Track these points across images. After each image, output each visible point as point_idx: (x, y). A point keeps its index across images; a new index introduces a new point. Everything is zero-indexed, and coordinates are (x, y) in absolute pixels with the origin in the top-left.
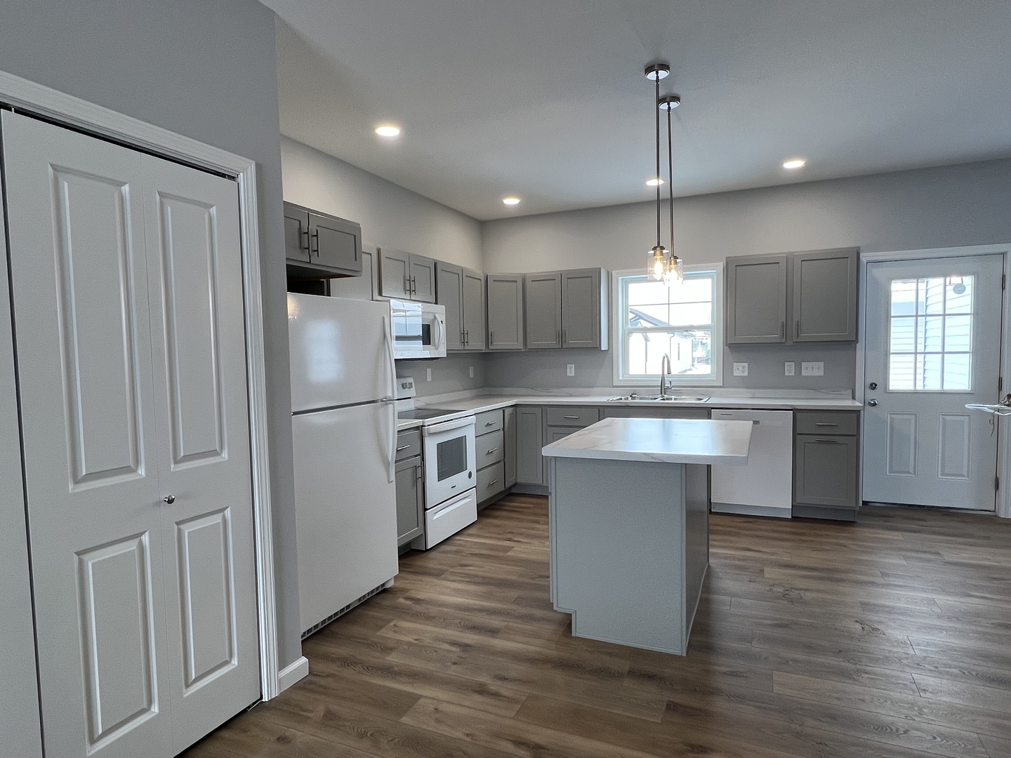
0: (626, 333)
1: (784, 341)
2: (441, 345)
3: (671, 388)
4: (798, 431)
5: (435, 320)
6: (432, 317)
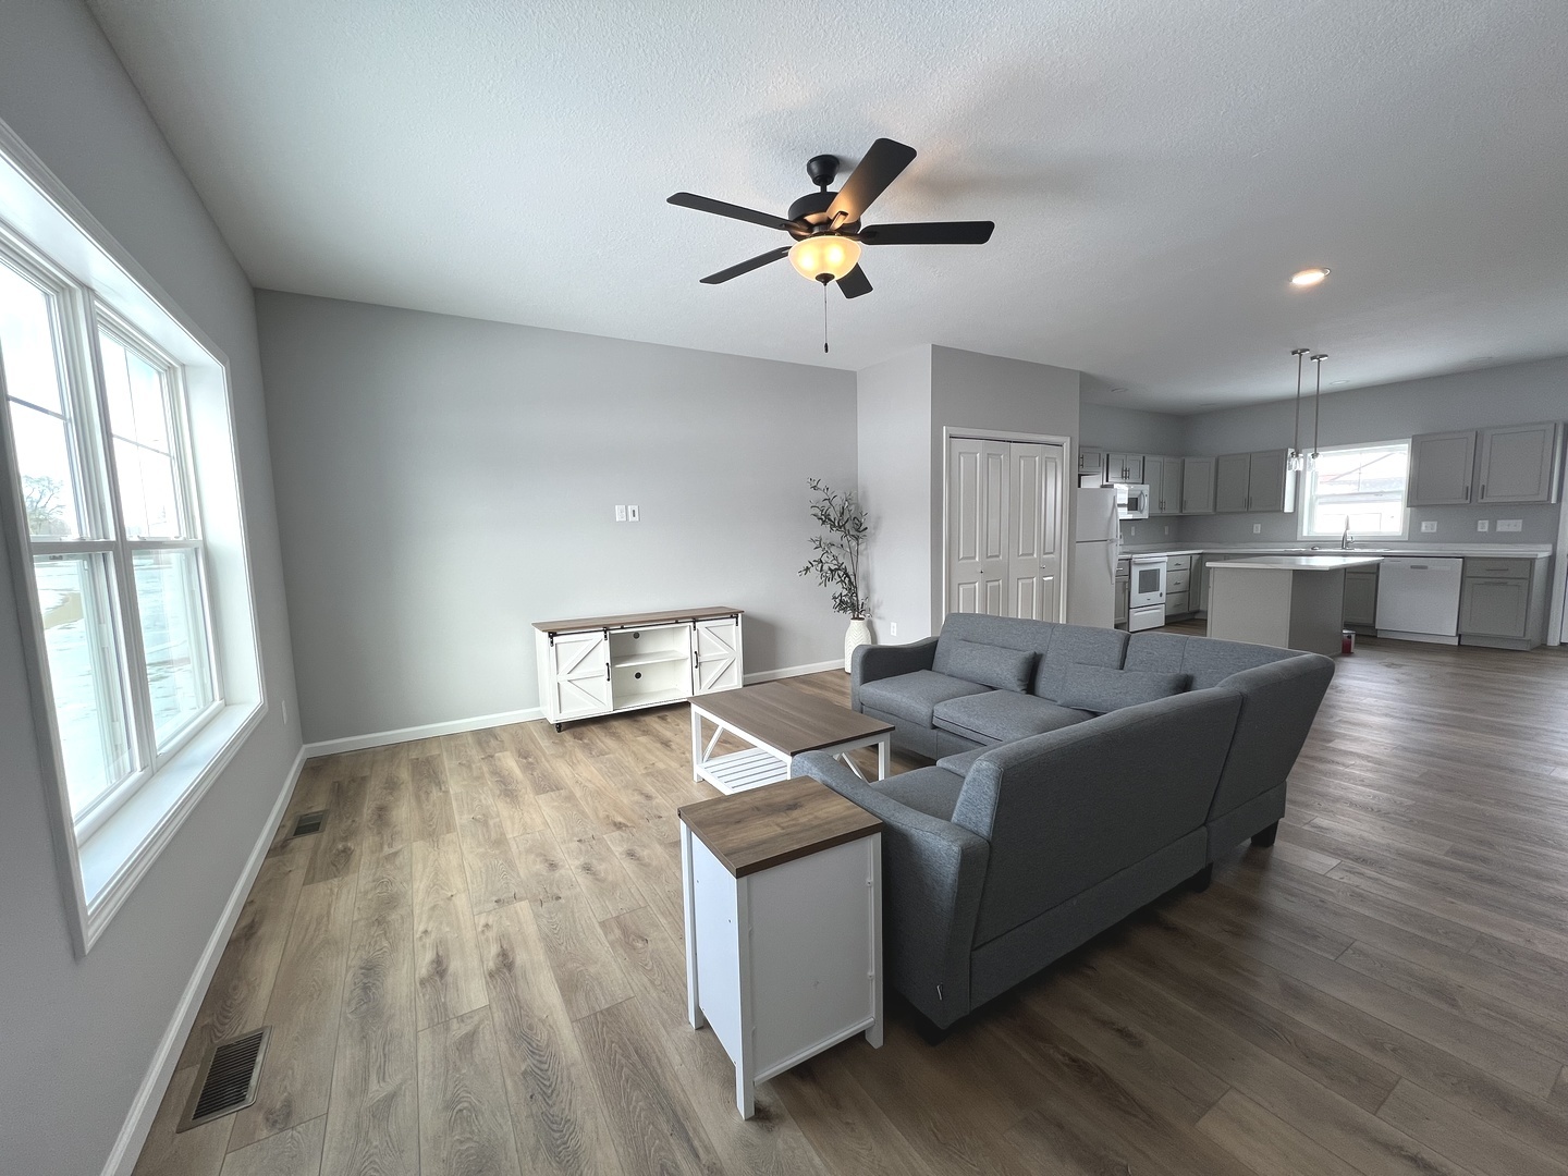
0: (1314, 499)
1: (1468, 501)
2: (1144, 511)
3: (1352, 542)
4: (1467, 575)
5: (1142, 495)
6: (1140, 493)
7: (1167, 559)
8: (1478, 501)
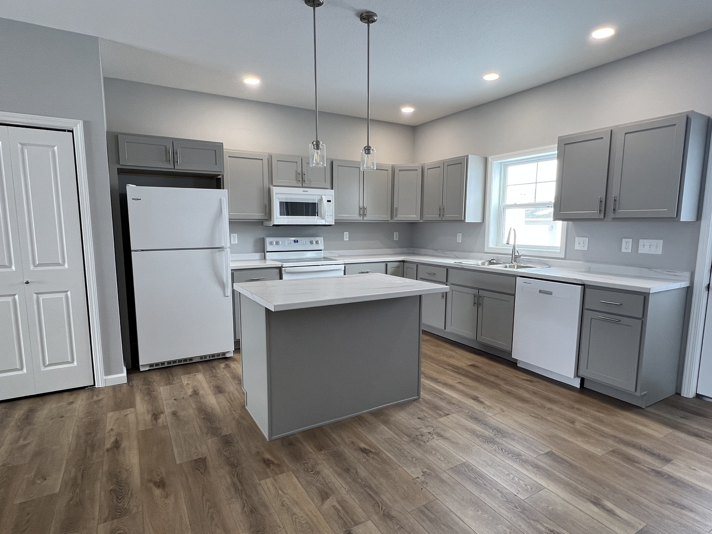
0: (502, 207)
1: (602, 216)
2: (327, 216)
3: (520, 256)
4: (586, 306)
5: (321, 200)
6: (319, 198)
7: (345, 267)
8: (611, 214)
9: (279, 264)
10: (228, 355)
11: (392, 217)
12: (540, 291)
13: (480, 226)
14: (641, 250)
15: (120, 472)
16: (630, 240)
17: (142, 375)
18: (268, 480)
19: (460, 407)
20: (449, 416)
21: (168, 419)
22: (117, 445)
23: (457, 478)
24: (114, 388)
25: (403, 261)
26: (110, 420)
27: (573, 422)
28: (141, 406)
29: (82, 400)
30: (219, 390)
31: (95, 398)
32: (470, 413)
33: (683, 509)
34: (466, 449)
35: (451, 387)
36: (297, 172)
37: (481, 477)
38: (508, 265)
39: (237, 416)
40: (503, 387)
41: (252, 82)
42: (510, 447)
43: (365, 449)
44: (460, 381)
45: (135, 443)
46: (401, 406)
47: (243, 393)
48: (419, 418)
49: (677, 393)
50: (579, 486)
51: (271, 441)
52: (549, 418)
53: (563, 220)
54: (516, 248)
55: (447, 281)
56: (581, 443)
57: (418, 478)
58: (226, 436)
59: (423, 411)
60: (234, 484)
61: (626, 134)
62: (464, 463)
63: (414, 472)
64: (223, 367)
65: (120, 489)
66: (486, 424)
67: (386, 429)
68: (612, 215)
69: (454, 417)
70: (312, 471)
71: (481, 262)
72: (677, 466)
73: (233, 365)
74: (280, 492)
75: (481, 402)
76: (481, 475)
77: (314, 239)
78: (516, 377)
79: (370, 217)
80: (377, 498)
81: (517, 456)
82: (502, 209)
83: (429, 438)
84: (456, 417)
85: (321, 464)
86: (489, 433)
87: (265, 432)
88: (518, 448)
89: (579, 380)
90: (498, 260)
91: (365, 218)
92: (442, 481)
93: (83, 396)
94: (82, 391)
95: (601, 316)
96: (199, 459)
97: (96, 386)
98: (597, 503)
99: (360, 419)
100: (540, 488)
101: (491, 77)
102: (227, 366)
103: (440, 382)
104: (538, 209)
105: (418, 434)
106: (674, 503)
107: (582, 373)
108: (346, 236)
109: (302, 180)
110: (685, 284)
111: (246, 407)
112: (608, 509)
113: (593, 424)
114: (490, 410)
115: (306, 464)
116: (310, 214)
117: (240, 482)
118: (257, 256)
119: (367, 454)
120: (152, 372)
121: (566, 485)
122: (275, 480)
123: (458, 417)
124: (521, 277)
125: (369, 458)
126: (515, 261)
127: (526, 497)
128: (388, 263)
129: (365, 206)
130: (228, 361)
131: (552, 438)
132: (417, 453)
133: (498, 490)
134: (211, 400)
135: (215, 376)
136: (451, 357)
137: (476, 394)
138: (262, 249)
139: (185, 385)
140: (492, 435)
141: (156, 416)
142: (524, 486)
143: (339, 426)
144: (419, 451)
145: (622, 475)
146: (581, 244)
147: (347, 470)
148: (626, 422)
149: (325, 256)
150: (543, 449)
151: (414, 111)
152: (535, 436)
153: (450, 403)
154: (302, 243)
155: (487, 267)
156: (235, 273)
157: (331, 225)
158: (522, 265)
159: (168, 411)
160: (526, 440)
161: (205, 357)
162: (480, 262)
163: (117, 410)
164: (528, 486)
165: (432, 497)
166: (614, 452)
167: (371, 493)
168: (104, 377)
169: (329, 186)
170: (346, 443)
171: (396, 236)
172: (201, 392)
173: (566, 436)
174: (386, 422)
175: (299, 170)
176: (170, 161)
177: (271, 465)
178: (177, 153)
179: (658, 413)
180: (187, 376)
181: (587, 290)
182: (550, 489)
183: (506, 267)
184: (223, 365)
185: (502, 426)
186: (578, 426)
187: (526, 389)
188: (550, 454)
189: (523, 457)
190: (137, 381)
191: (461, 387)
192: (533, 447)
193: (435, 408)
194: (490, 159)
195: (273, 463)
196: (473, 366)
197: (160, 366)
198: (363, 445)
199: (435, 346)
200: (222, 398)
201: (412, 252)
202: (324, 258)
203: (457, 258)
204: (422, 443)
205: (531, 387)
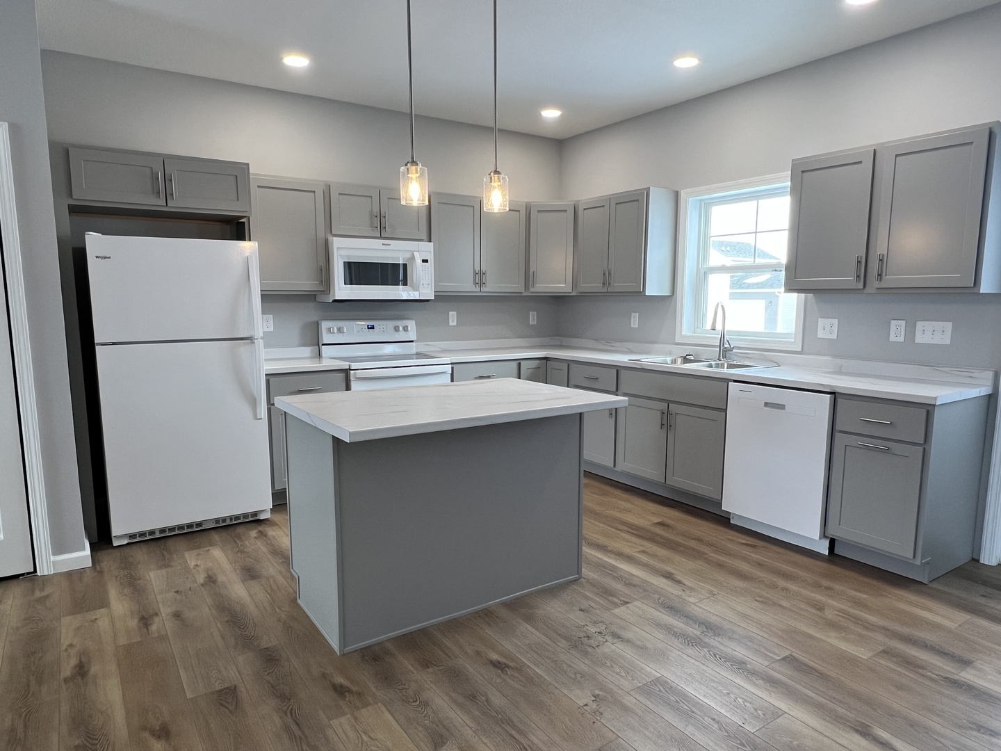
0: (702, 272)
1: (861, 286)
2: (422, 285)
3: (731, 350)
4: (839, 427)
5: (413, 258)
6: (408, 255)
7: (452, 368)
8: (874, 283)
9: (345, 365)
10: (262, 517)
11: (527, 286)
12: (766, 404)
13: (667, 301)
14: (920, 338)
15: (90, 716)
16: (903, 323)
17: (117, 553)
18: (343, 719)
19: (645, 591)
20: (628, 605)
21: (168, 624)
22: (81, 670)
23: (648, 703)
24: (69, 575)
25: (546, 359)
26: (67, 630)
27: (821, 609)
28: (119, 605)
29: (14, 598)
30: (250, 574)
31: (38, 594)
32: (662, 599)
33: (992, 736)
34: (659, 656)
35: (630, 559)
36: (371, 212)
37: (688, 701)
38: (713, 363)
39: (283, 616)
40: (710, 556)
41: (296, 62)
42: (728, 650)
43: (499, 662)
44: (642, 548)
45: (112, 667)
46: (553, 592)
47: (293, 577)
48: (581, 610)
49: (973, 559)
50: (838, 708)
51: (343, 655)
52: (785, 603)
53: (799, 291)
54: (726, 337)
55: (617, 390)
56: (834, 640)
57: (586, 705)
58: (267, 649)
59: (587, 598)
60: (287, 728)
61: (897, 156)
62: (657, 679)
63: (581, 697)
64: (255, 535)
65: (92, 744)
66: (689, 617)
67: (529, 628)
68: (877, 284)
69: (636, 607)
70: (414, 701)
71: (671, 359)
72: (980, 670)
73: (271, 532)
74: (365, 738)
75: (679, 582)
76: (684, 696)
77: (401, 324)
78: (729, 539)
79: (491, 287)
80: (522, 740)
81: (739, 666)
82: (703, 274)
83: (599, 642)
84: (639, 607)
85: (428, 689)
86: (694, 631)
87: (334, 642)
88: (740, 652)
89: (827, 543)
90: (697, 355)
91: (484, 289)
92: (626, 709)
93: (16, 590)
94: (14, 582)
95: (861, 441)
96: (225, 689)
97: (38, 573)
98: (864, 732)
99: (487, 615)
100: (778, 713)
101: (686, 63)
102: (262, 534)
103: (611, 552)
104: (748, 274)
105: (582, 635)
106: (980, 728)
107: (833, 531)
108: (453, 319)
109: (380, 227)
110: (985, 390)
111: (299, 601)
112: (881, 740)
113: (851, 610)
114: (692, 594)
115: (404, 691)
116: (390, 282)
117: (297, 724)
118: (307, 351)
119: (502, 670)
120: (135, 548)
121: (819, 709)
122: (356, 718)
123: (644, 607)
124: (735, 381)
125: (505, 677)
126: (724, 357)
127: (757, 728)
128: (522, 362)
129: (484, 269)
130: (263, 525)
131: (791, 635)
132: (582, 665)
133: (714, 720)
134: (239, 591)
135: (242, 552)
136: (626, 510)
137: (669, 569)
138: (315, 341)
139: (192, 567)
140: (698, 633)
141: (145, 621)
142: (752, 710)
143: (454, 626)
144: (587, 662)
145: (900, 687)
146: (828, 328)
147: (471, 697)
148: (903, 606)
149: (419, 351)
150: (777, 651)
151: (561, 115)
152: (765, 631)
153: (629, 584)
154: (382, 330)
155: (680, 366)
156: (272, 380)
157: (428, 301)
158: (735, 363)
159: (165, 611)
160: (751, 639)
161: (224, 520)
162: (669, 360)
163: (78, 613)
164: (759, 712)
165: (610, 735)
166: (887, 653)
167: (513, 733)
168: (53, 558)
169: (425, 236)
170: (466, 653)
171: (533, 319)
172: (221, 578)
173: (812, 631)
174: (529, 619)
175: (376, 210)
176: (159, 193)
177: (346, 693)
178: (171, 180)
179: (946, 589)
180: (194, 552)
181: (839, 401)
182: (793, 714)
183: (711, 366)
184: (253, 533)
185: (713, 619)
186: (829, 614)
187: (745, 559)
188: (790, 660)
189: (748, 666)
190: (109, 561)
191: (644, 558)
192: (763, 650)
193: (607, 593)
194: (683, 194)
195: (350, 691)
196: (661, 524)
197: (148, 537)
198: (495, 657)
199: (600, 495)
200: (255, 586)
201: (558, 343)
202: (417, 354)
203: (631, 352)
204: (590, 650)
205: (755, 556)
